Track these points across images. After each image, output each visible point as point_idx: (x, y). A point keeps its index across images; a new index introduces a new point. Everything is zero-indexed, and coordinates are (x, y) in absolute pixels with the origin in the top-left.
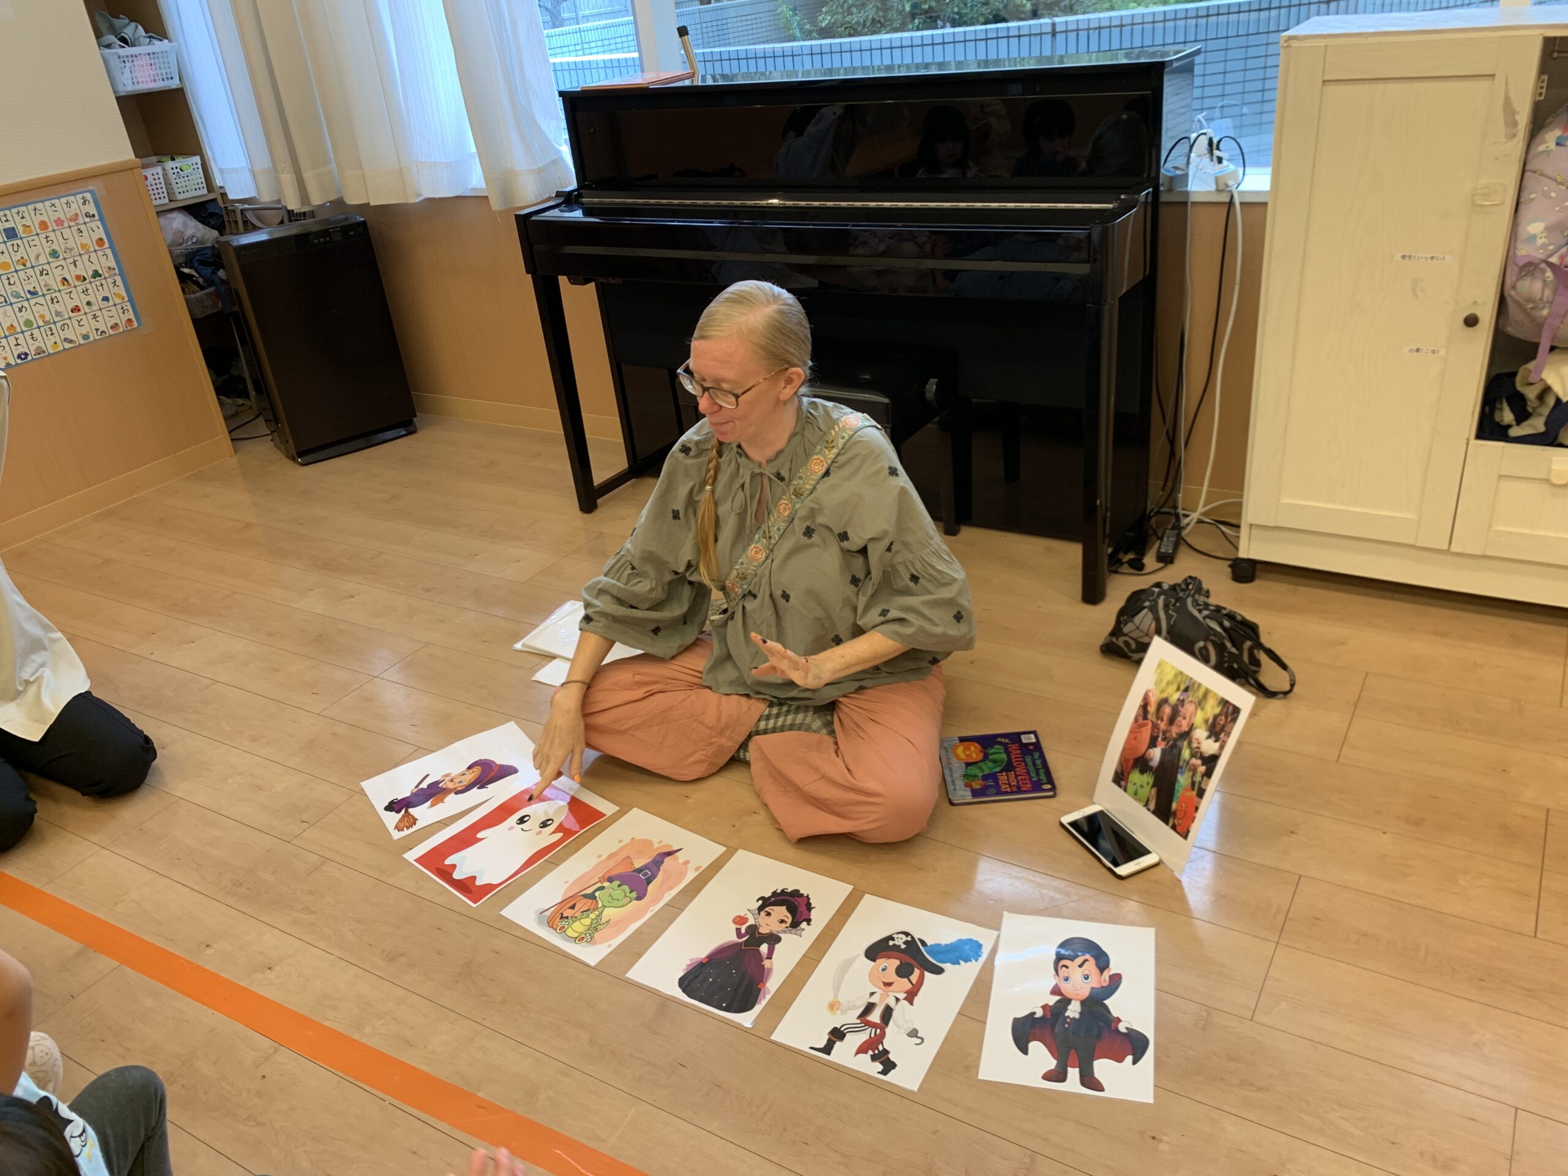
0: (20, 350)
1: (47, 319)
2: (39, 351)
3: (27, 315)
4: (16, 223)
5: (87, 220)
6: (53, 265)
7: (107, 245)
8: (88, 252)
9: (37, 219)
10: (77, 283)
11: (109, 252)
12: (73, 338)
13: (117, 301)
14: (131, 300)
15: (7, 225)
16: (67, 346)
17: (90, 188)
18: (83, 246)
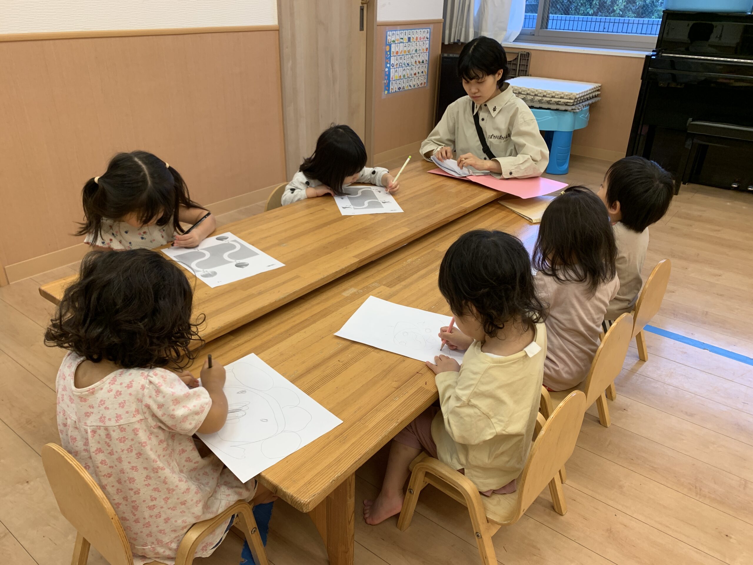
0: (400, 86)
1: (409, 75)
2: (404, 87)
3: (404, 73)
4: (411, 36)
5: (426, 39)
6: (415, 55)
7: (428, 51)
8: (423, 52)
9: (417, 36)
10: (418, 64)
11: (428, 53)
12: (411, 85)
13: (425, 74)
14: (427, 75)
15: (409, 36)
16: (410, 88)
17: (430, 27)
18: (423, 49)
